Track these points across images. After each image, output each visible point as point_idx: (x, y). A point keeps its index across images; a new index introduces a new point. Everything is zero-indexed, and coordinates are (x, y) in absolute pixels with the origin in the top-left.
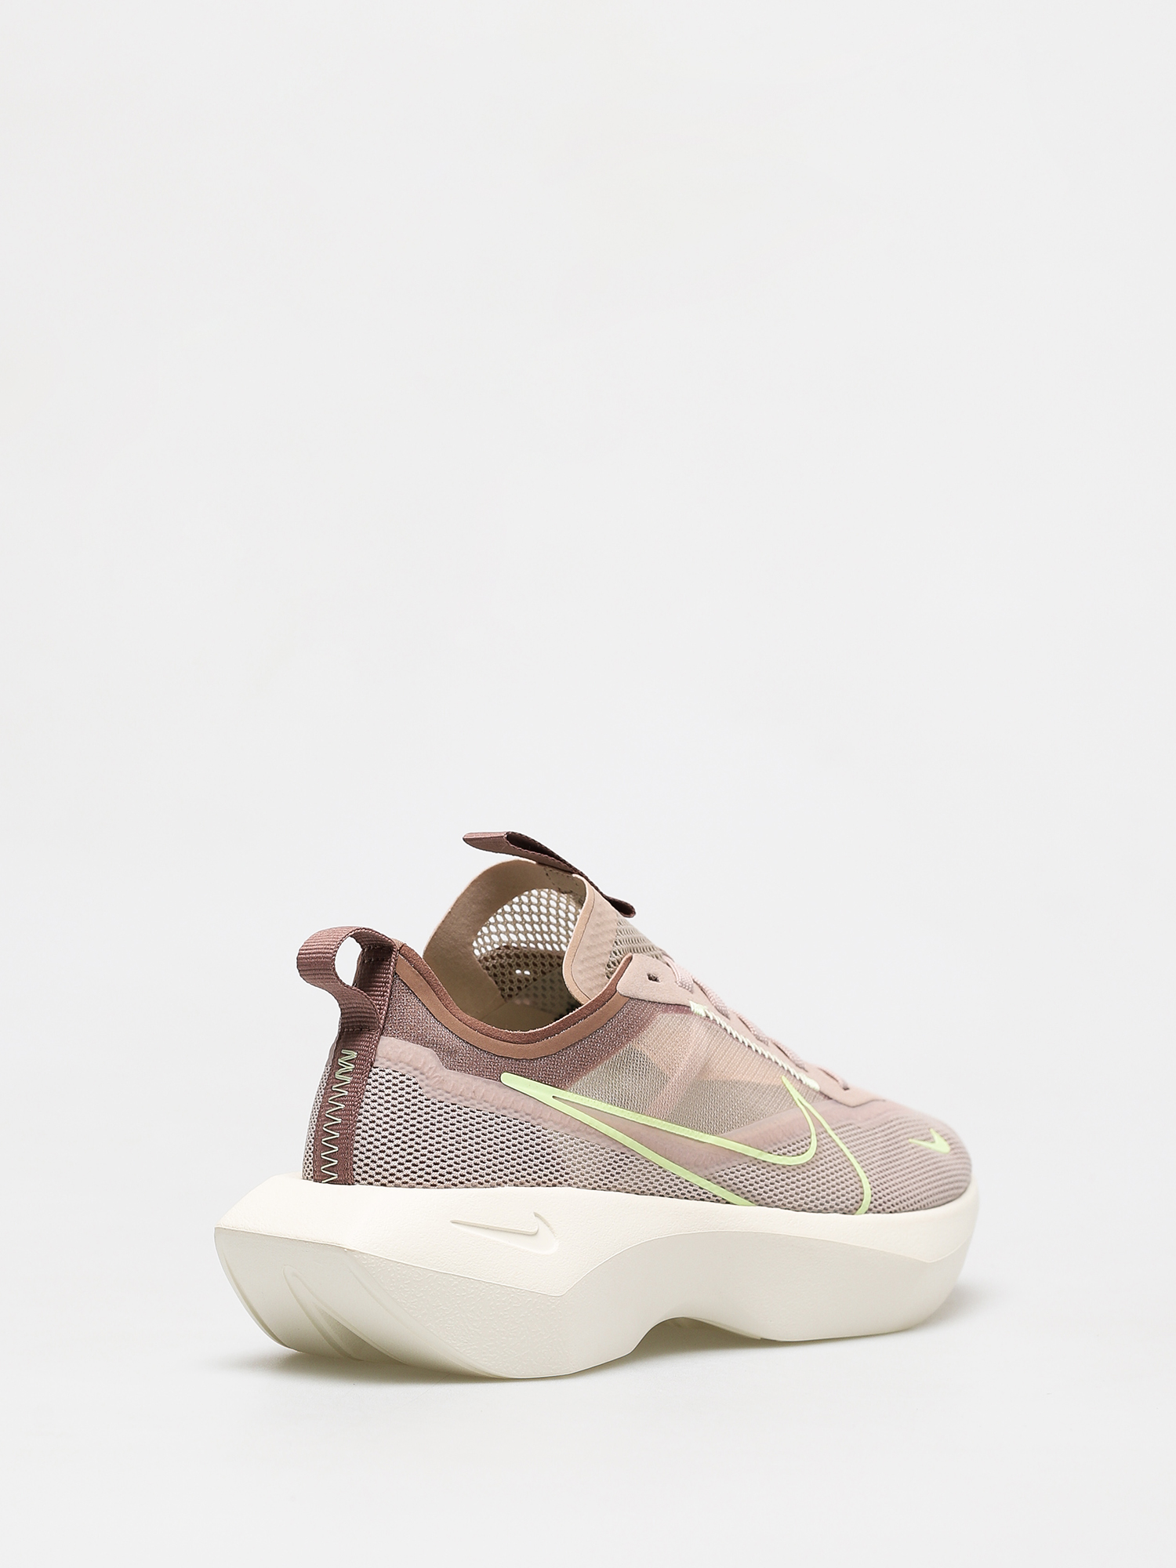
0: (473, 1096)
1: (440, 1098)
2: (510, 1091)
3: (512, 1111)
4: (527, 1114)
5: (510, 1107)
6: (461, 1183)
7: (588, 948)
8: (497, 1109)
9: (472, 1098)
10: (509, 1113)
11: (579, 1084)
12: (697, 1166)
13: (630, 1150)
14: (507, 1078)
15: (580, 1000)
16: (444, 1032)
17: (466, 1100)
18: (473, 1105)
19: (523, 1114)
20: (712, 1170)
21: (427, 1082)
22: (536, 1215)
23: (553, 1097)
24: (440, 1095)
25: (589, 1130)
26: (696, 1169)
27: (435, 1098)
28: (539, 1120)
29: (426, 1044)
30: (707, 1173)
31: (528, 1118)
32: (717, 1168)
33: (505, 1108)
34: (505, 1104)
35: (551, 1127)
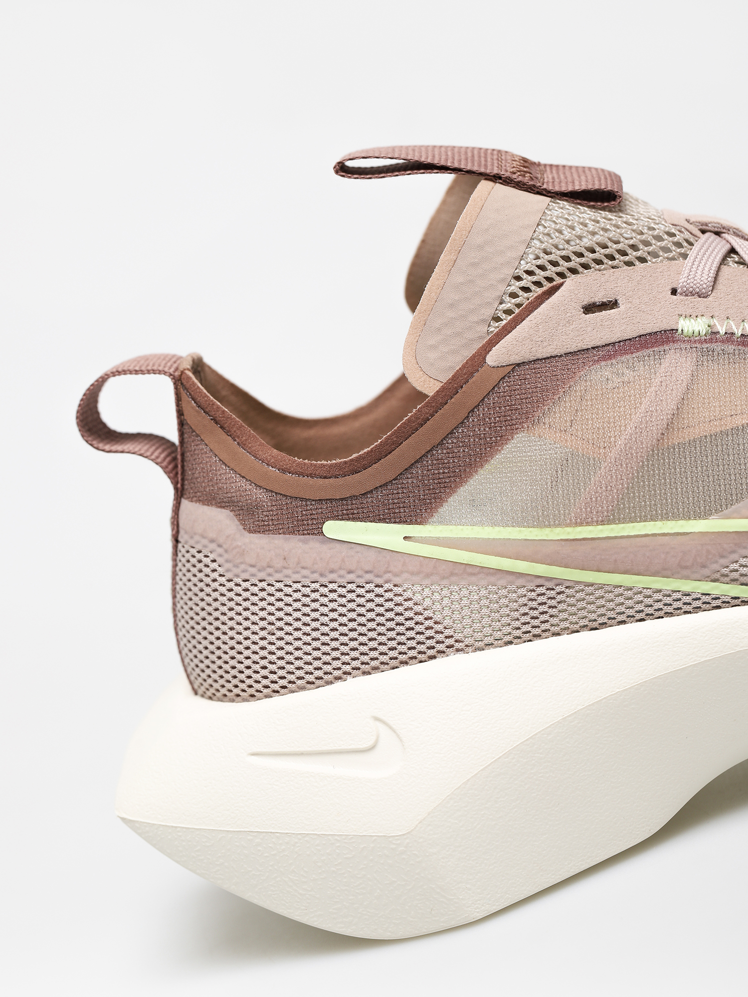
0: (286, 565)
1: (245, 576)
2: (338, 545)
3: (342, 572)
4: (367, 572)
5: (340, 568)
6: (284, 687)
7: (452, 306)
8: (322, 575)
9: (285, 568)
10: (340, 576)
11: (445, 509)
12: (686, 567)
13: (549, 579)
14: (333, 528)
15: (426, 393)
16: (243, 483)
17: (276, 572)
18: (287, 576)
19: (360, 573)
20: (715, 567)
21: (226, 556)
22: (377, 719)
23: (405, 538)
24: (243, 571)
25: (470, 570)
26: (686, 572)
27: (237, 576)
28: (387, 576)
29: (222, 504)
30: (706, 572)
31: (369, 577)
32: (723, 561)
33: (332, 572)
34: (332, 566)
35: (406, 580)
